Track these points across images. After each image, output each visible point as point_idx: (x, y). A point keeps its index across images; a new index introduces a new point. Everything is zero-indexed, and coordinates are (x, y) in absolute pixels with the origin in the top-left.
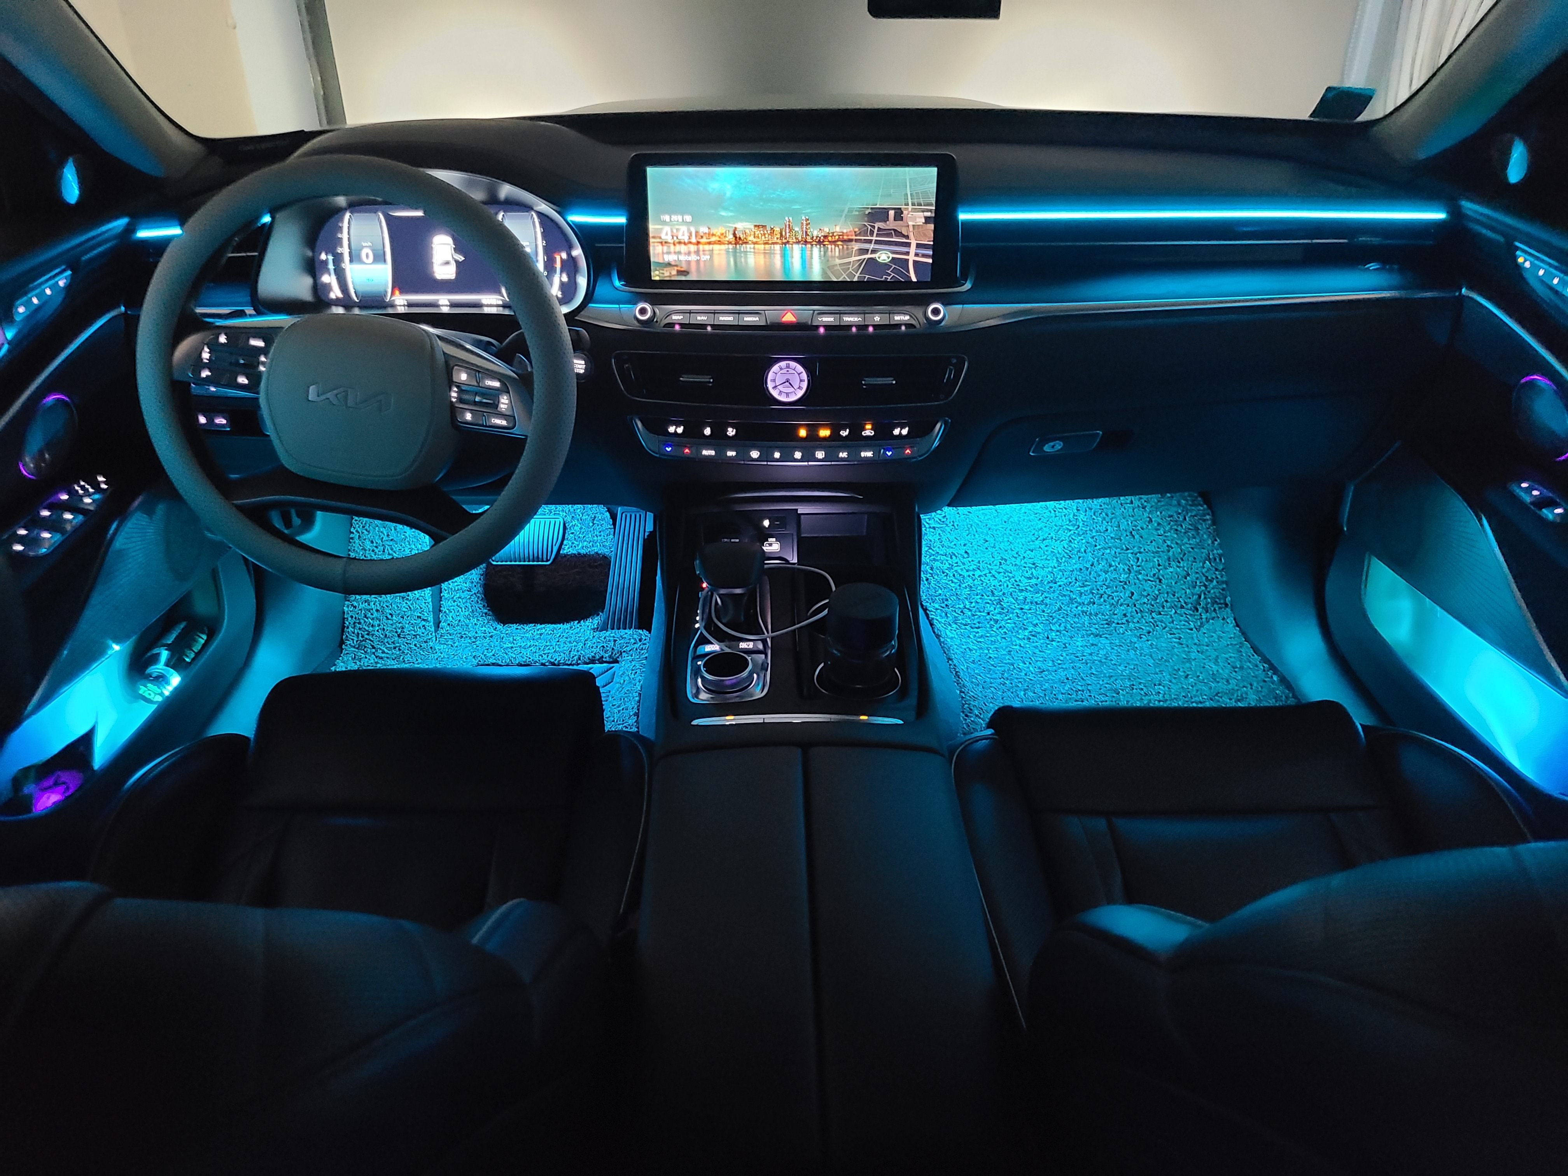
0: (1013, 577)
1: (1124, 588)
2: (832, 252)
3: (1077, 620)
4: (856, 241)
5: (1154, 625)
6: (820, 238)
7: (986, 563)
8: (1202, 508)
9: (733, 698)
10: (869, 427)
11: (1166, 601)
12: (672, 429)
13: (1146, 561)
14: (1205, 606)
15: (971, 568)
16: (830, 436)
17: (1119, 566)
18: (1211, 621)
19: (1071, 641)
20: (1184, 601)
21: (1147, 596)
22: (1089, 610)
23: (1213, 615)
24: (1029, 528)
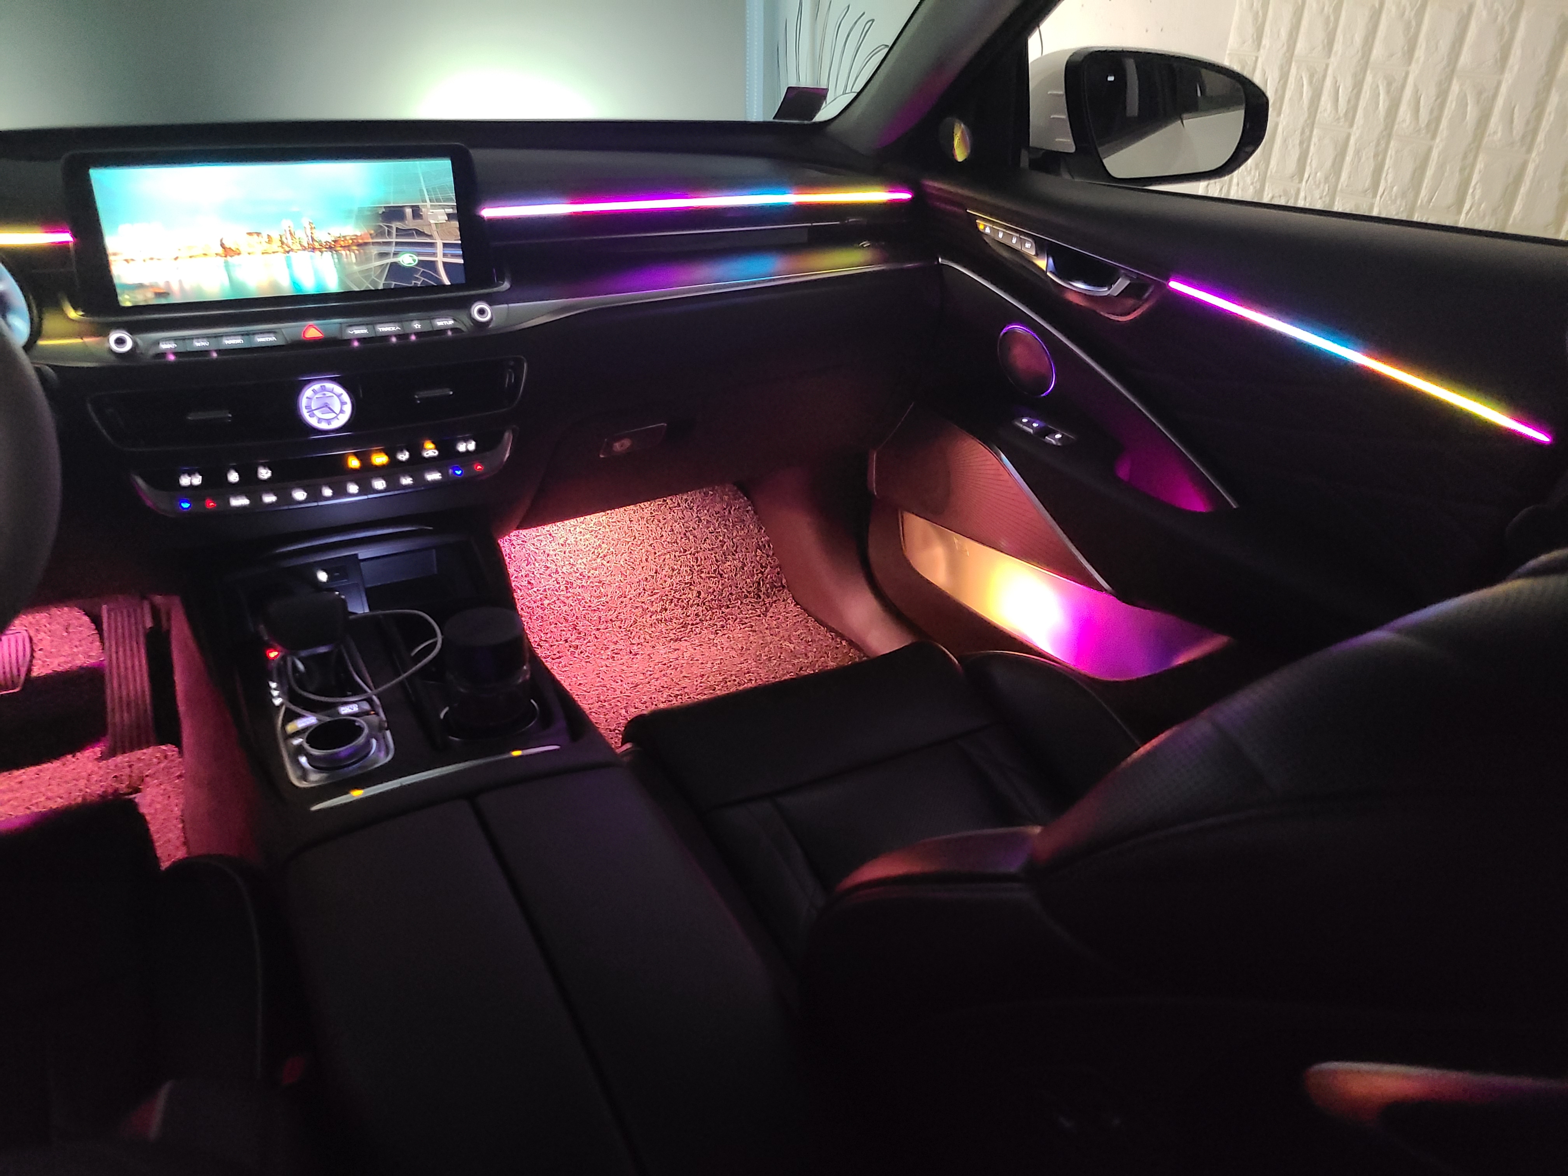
0: (583, 599)
3: (653, 629)
4: (373, 244)
5: (725, 619)
6: (330, 243)
8: (742, 500)
9: (353, 770)
10: (430, 446)
12: (185, 481)
16: (387, 462)
17: (682, 569)
18: (774, 605)
19: (654, 651)
20: (747, 590)
21: (713, 593)
22: (663, 617)
23: (775, 598)
24: (587, 546)
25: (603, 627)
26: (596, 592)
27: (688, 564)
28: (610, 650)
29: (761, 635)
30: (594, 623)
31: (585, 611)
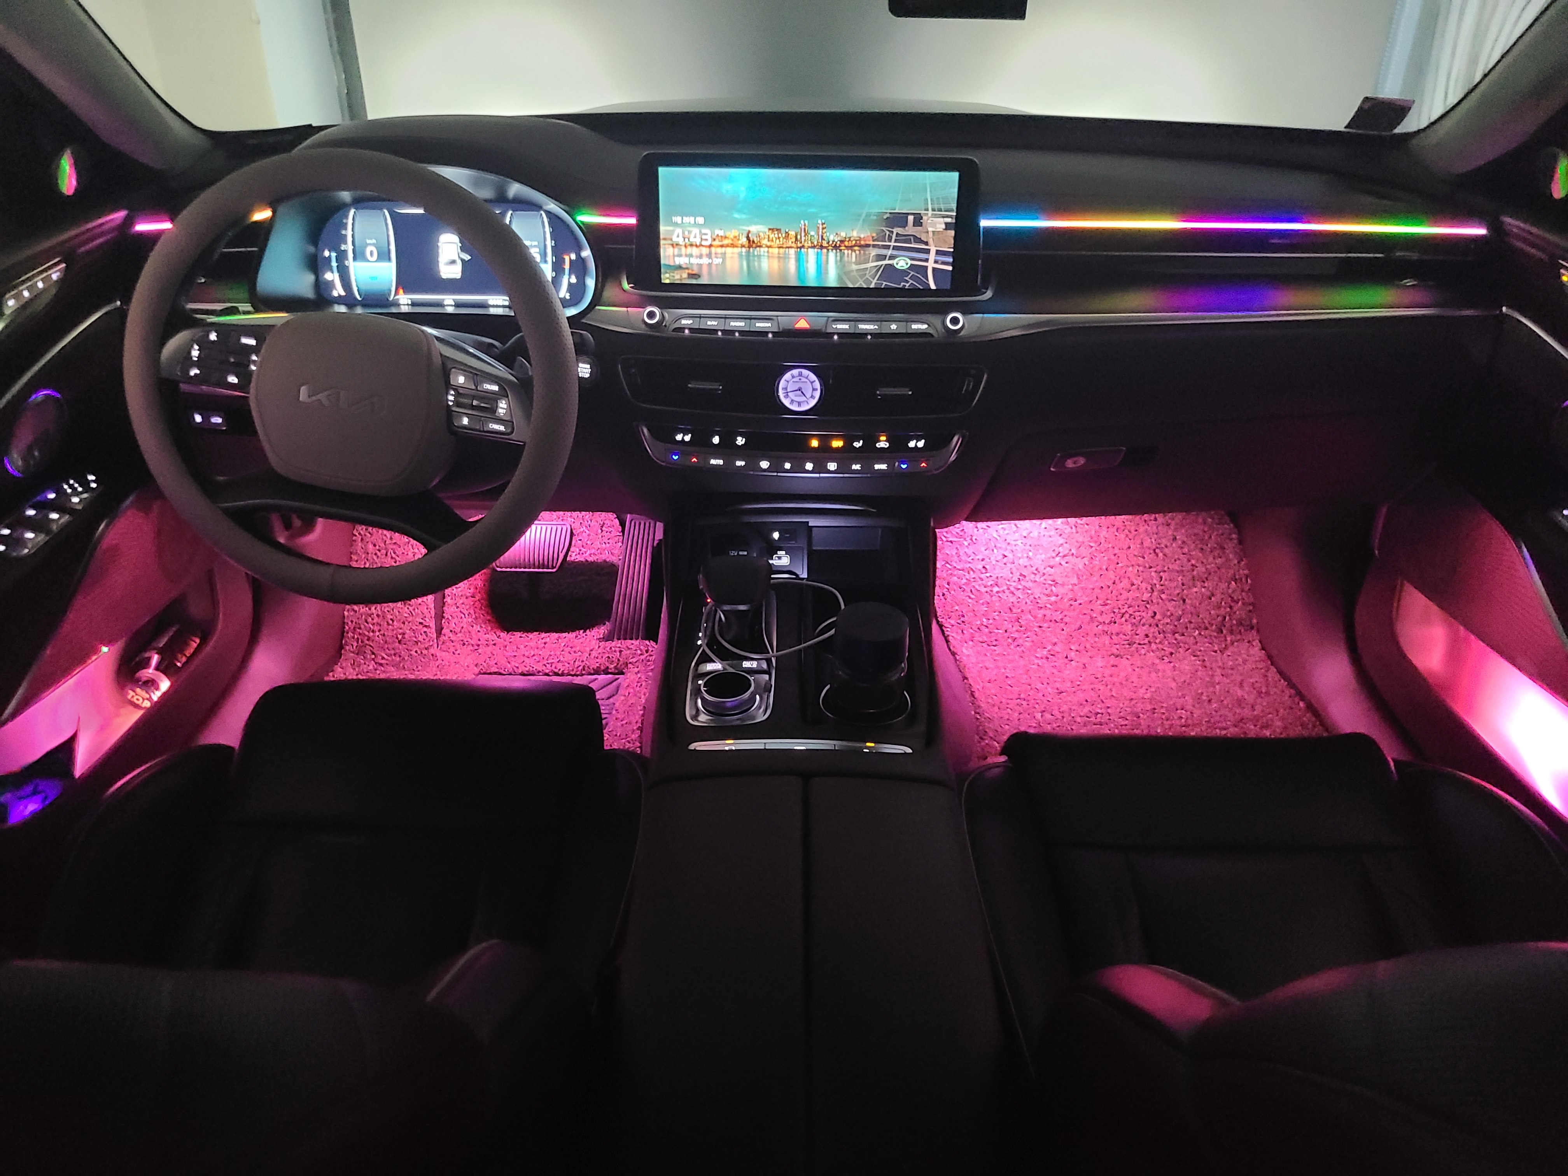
0: (1032, 594)
1: (1146, 607)
2: (848, 256)
4: (874, 246)
5: (1177, 646)
6: (836, 243)
7: (1005, 579)
9: (734, 720)
10: (883, 438)
11: (1191, 622)
12: (679, 437)
14: (1230, 628)
15: (989, 584)
16: (842, 447)
17: (1142, 585)
18: (1236, 644)
19: (1090, 662)
20: (1209, 622)
21: (1170, 617)
22: (1110, 629)
23: (1238, 637)
25: (1045, 625)
26: (1047, 589)
27: (1151, 581)
28: (1047, 650)
29: (1210, 672)
30: (1038, 620)
31: (1032, 606)
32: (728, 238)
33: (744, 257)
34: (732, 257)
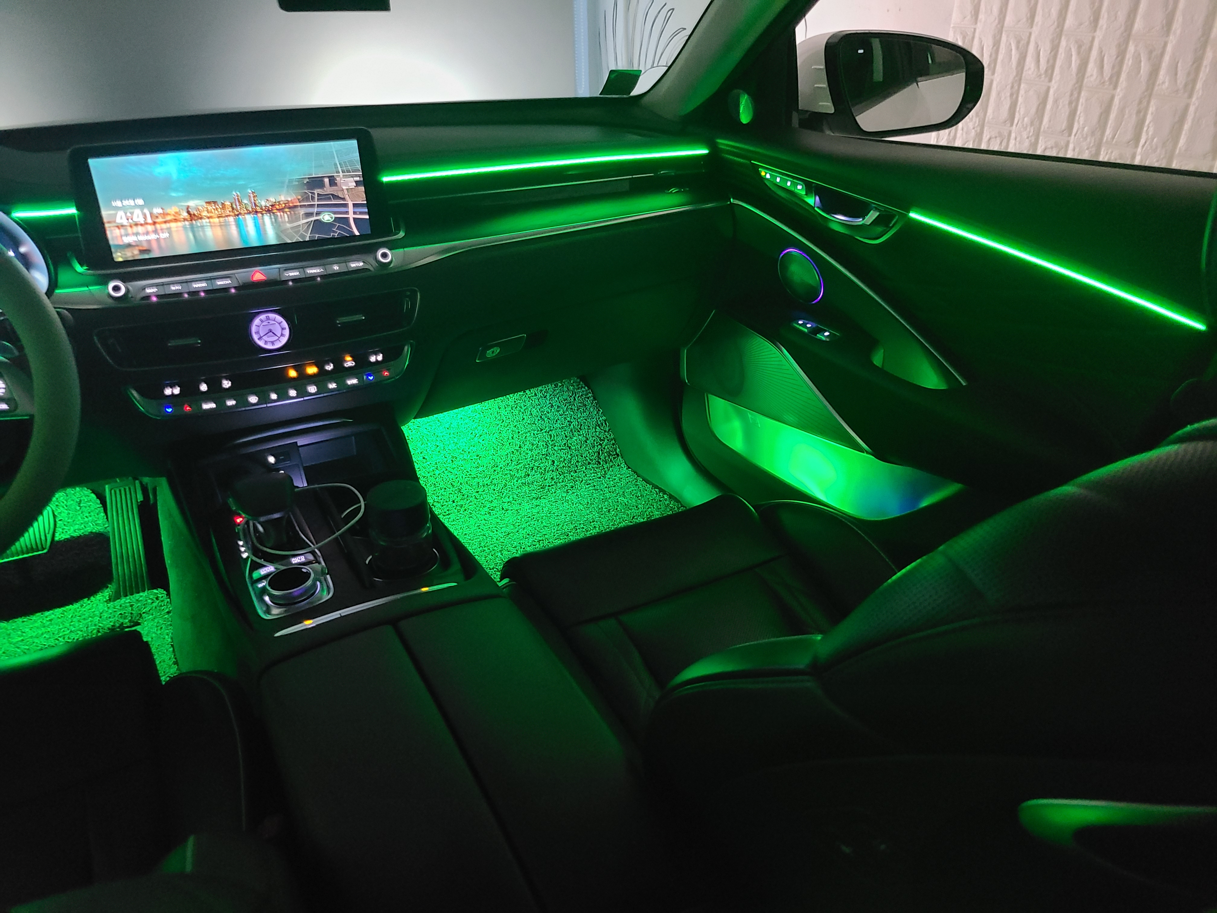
0: (465, 469)
3: (520, 490)
4: (301, 206)
5: (574, 481)
6: (268, 207)
8: (584, 389)
9: (305, 604)
10: (348, 358)
11: (578, 462)
12: (168, 391)
13: (557, 436)
14: (604, 459)
16: (317, 372)
17: (539, 444)
18: (611, 469)
19: (520, 507)
20: (590, 459)
21: (564, 461)
22: (526, 481)
23: (611, 464)
24: (467, 429)
25: (481, 490)
26: (474, 463)
27: (545, 440)
28: (487, 507)
29: (602, 492)
30: (474, 487)
31: (467, 479)
32: (170, 214)
33: (189, 229)
34: (177, 231)
